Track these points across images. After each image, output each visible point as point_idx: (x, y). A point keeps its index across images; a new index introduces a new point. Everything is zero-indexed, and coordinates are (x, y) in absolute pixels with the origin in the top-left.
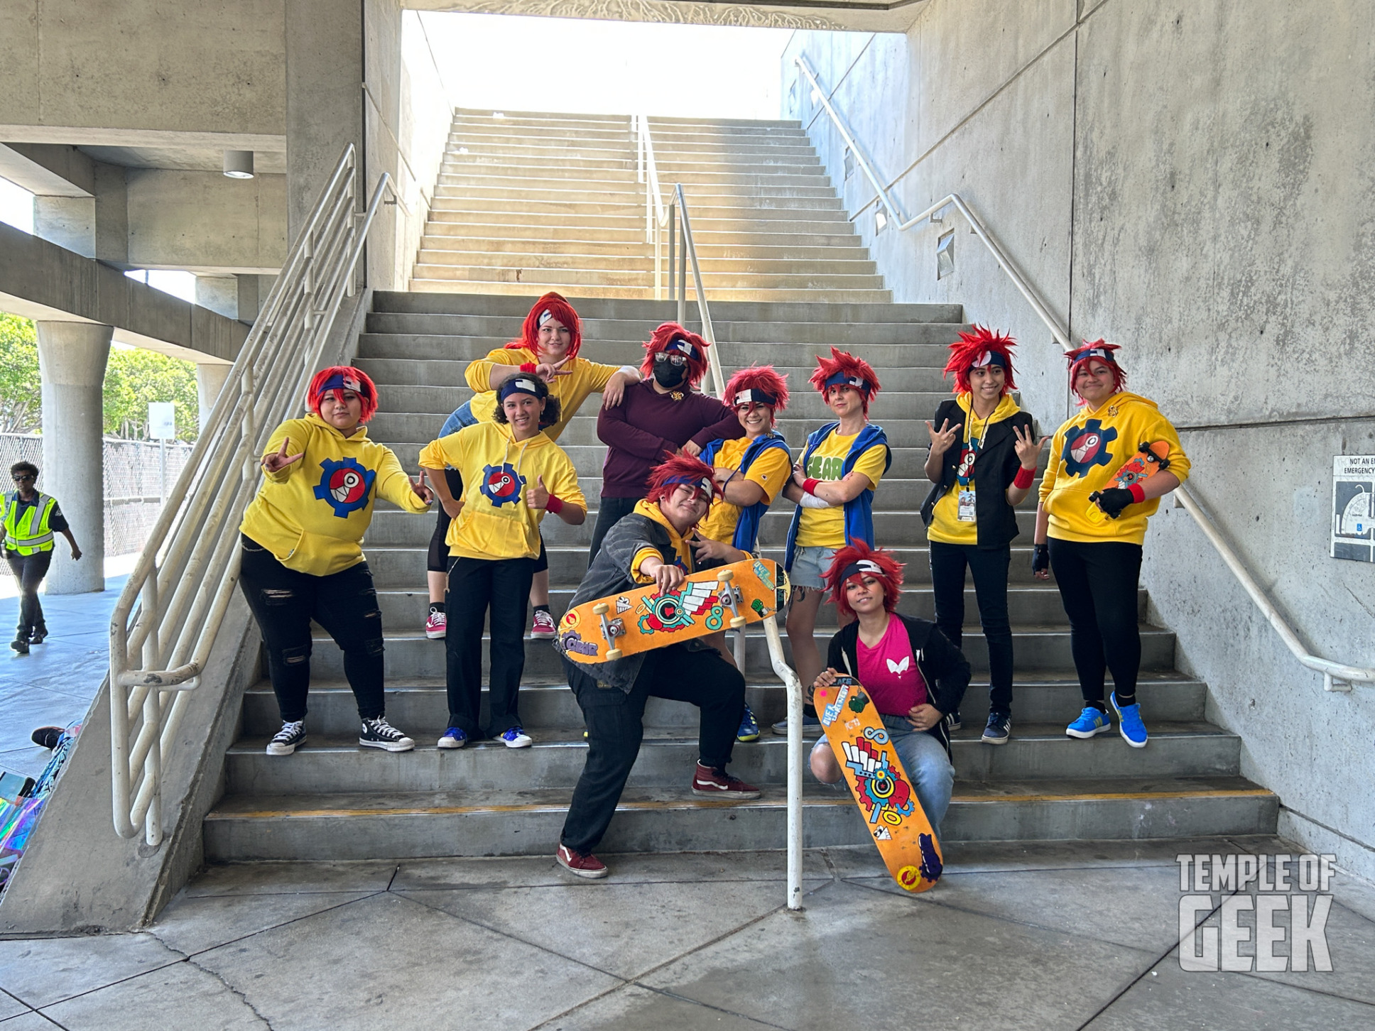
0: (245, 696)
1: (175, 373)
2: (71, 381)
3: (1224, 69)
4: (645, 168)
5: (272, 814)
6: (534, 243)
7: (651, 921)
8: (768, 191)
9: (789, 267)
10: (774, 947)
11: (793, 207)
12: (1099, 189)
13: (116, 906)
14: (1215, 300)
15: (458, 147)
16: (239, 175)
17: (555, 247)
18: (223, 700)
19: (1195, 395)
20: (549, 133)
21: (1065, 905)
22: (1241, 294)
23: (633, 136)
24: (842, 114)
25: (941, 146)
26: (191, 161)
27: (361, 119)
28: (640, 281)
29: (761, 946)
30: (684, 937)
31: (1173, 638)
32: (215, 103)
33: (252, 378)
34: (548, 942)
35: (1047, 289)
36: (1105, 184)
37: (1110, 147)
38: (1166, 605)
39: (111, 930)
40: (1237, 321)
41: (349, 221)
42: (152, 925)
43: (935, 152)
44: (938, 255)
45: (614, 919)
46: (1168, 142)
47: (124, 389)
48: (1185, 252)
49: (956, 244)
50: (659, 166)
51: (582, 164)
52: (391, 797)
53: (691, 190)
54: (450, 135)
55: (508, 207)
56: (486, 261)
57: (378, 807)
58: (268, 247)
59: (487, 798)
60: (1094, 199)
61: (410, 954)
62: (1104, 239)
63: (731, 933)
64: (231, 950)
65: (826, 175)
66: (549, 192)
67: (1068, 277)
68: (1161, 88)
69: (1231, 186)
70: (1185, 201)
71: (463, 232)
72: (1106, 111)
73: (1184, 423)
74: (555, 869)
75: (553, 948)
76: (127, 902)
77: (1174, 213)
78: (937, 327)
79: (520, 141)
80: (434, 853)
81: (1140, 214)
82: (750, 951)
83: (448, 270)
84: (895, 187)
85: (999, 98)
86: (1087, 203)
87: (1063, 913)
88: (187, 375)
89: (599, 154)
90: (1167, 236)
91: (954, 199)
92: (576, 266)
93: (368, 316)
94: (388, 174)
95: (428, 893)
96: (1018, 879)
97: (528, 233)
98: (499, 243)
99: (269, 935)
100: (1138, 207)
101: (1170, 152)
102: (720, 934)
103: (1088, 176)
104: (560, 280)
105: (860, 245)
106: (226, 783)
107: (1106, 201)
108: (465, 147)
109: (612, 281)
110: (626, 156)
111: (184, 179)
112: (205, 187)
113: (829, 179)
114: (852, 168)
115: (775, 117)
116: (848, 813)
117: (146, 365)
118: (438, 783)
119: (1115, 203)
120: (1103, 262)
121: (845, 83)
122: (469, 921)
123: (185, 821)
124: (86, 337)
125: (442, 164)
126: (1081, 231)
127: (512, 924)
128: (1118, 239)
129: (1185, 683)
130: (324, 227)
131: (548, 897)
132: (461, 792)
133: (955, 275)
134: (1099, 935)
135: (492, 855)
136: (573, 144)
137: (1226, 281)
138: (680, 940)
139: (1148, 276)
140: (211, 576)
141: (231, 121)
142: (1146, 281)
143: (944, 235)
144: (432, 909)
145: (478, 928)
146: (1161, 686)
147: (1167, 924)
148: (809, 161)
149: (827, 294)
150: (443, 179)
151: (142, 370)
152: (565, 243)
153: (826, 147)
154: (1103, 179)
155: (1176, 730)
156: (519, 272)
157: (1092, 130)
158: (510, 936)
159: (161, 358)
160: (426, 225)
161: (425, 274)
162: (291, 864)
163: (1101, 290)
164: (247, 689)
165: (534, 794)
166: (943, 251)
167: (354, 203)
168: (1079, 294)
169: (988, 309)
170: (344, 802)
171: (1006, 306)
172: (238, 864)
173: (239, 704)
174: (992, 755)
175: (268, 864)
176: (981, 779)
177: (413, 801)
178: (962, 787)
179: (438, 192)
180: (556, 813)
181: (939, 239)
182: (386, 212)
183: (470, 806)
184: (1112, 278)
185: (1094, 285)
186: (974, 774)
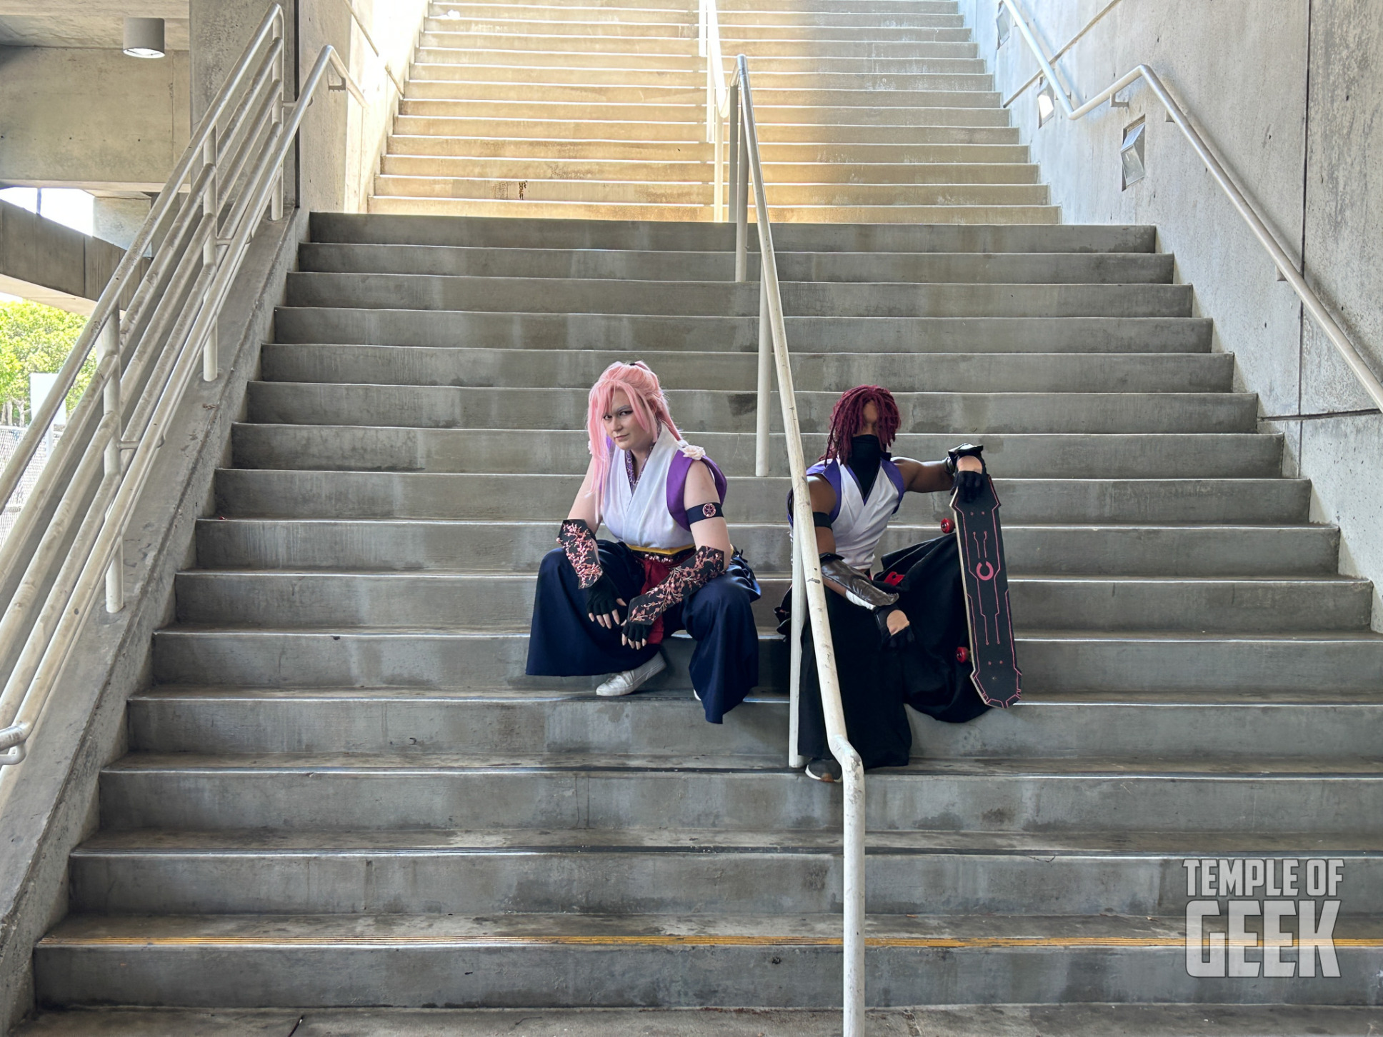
0: (101, 776)
4: (707, 35)
5: (130, 941)
6: (545, 144)
8: (886, 65)
9: (911, 174)
11: (921, 88)
12: (1345, 53)
15: (446, 9)
16: (145, 53)
17: (574, 149)
18: (67, 781)
26: (81, 36)
28: (694, 197)
35: (1272, 202)
36: (1352, 46)
41: (273, 109)
44: (1123, 154)
49: (1147, 138)
50: (723, 32)
51: (619, 30)
52: (298, 921)
53: (755, 66)
55: (512, 94)
56: (477, 170)
57: (277, 934)
59: (430, 926)
60: (1337, 68)
62: (1351, 127)
65: (971, 42)
66: (572, 72)
67: (1302, 184)
71: (447, 129)
74: (519, 1028)
78: (1116, 258)
80: (353, 1000)
83: (423, 183)
84: (1065, 57)
86: (1328, 75)
89: (645, 17)
91: (1144, 72)
92: (606, 175)
93: (301, 248)
94: (331, 48)
97: (539, 129)
98: (496, 144)
103: (1329, 34)
104: (581, 196)
105: (1017, 142)
106: (70, 897)
107: (1354, 71)
108: (456, 8)
109: (654, 197)
110: (683, 19)
111: (73, 60)
112: (101, 71)
113: (976, 47)
114: (1007, 30)
116: (944, 958)
118: (363, 903)
119: (1367, 74)
120: (1349, 160)
125: (422, 34)
126: (1319, 116)
128: (1370, 127)
130: (234, 122)
132: (395, 916)
133: (1147, 182)
135: (433, 1006)
143: (1132, 125)
148: (949, 21)
149: (964, 213)
150: (423, 55)
151: (31, 330)
152: (589, 144)
154: (1350, 39)
156: (523, 185)
160: (395, 120)
161: (391, 188)
162: (153, 1010)
163: (1347, 201)
164: (105, 767)
165: (495, 922)
166: (1130, 149)
167: (281, 89)
168: (1315, 208)
169: (1191, 233)
170: (230, 926)
171: (1216, 227)
172: (81, 1010)
173: (91, 786)
174: (1163, 878)
175: (121, 1010)
176: (1146, 914)
177: (327, 927)
178: (1116, 924)
179: (415, 73)
180: (524, 949)
181: (1125, 131)
182: (332, 101)
183: (404, 935)
184: (1364, 182)
185: (1337, 194)
186: (1136, 907)
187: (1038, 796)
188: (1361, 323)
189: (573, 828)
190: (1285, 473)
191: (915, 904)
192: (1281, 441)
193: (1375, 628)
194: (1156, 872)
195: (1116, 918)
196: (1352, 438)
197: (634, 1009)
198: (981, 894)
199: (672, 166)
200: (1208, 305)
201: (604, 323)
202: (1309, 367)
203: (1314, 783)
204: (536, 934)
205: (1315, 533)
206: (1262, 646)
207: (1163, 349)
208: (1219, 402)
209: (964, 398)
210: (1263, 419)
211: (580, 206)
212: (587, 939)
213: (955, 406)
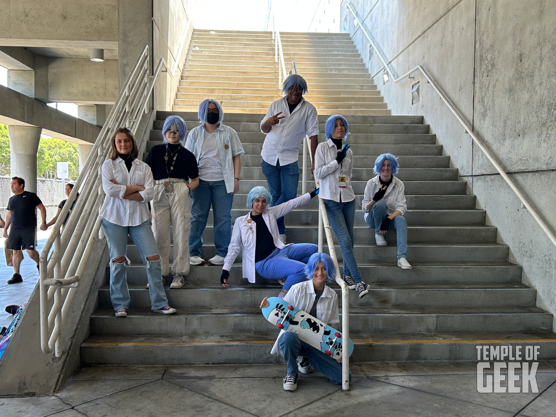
0: (99, 291)
1: (68, 149)
2: (23, 152)
3: (545, 6)
4: (278, 55)
5: (111, 344)
6: (228, 89)
7: (280, 394)
8: (334, 65)
9: (344, 99)
10: (336, 407)
11: (346, 72)
12: (487, 62)
13: (42, 384)
14: (540, 112)
15: (195, 47)
16: (98, 60)
17: (238, 91)
18: (89, 293)
19: (531, 156)
20: (235, 40)
21: (470, 390)
22: (553, 110)
23: (273, 41)
24: (368, 30)
25: (414, 43)
26: (76, 54)
27: (151, 34)
29: (330, 406)
30: (295, 402)
31: (521, 269)
32: (87, 27)
33: (103, 149)
34: (233, 403)
35: (463, 108)
36: (489, 60)
37: (492, 43)
38: (518, 253)
39: (40, 394)
40: (551, 122)
41: (146, 79)
42: (58, 392)
43: (411, 46)
44: (412, 93)
45: (264, 393)
46: (519, 40)
47: (46, 156)
48: (527, 91)
49: (420, 88)
50: (285, 54)
51: (250, 54)
52: (163, 336)
53: (299, 65)
54: (191, 41)
55: (217, 73)
57: (158, 341)
58: (110, 92)
59: (207, 338)
60: (484, 67)
61: (171, 407)
62: (489, 85)
63: (316, 400)
64: (92, 404)
65: (361, 57)
66: (235, 67)
67: (472, 103)
68: (516, 15)
69: (548, 60)
70: (526, 67)
71: (196, 85)
72: (490, 26)
73: (526, 169)
74: (236, 371)
75: (236, 405)
76: (47, 382)
77: (521, 73)
78: (411, 126)
79: (222, 44)
80: (183, 362)
81: (505, 73)
82: (325, 409)
83: (189, 101)
84: (392, 63)
85: (440, 21)
86: (481, 69)
87: (469, 394)
88: (74, 150)
89: (258, 49)
90: (518, 83)
91: (420, 67)
92: (248, 99)
93: (154, 122)
94: (163, 59)
95: (180, 380)
96: (448, 378)
97: (225, 85)
98: (212, 89)
99: (109, 398)
100: (505, 70)
101: (519, 44)
102: (311, 401)
103: (481, 56)
104: (240, 106)
105: (376, 89)
106: (90, 330)
107: (490, 68)
108: (198, 46)
110: (269, 50)
111: (73, 62)
112: (82, 65)
113: (362, 59)
114: (373, 54)
115: (338, 31)
116: (370, 347)
117: (56, 146)
118: (184, 331)
119: (494, 69)
120: (488, 95)
121: (369, 16)
122: (198, 393)
123: (72, 346)
124: (30, 132)
125: (187, 54)
126: (478, 82)
127: (217, 394)
128: (495, 85)
129: (527, 289)
130: (135, 82)
131: (233, 383)
132: (194, 335)
133: (420, 102)
134: (486, 404)
135: (208, 364)
136: (246, 45)
137: (546, 104)
138: (293, 403)
139: (509, 102)
140: (84, 237)
141: (94, 35)
142: (509, 104)
143: (415, 84)
144: (182, 387)
145: (202, 396)
146: (516, 290)
147: (518, 400)
148: (353, 51)
149: (361, 112)
150: (188, 61)
151: (54, 148)
152: (242, 89)
153: (360, 44)
154: (488, 58)
155: (522, 311)
157: (483, 35)
158: (216, 400)
159: (63, 143)
160: (180, 82)
161: (180, 103)
162: (119, 366)
163: (488, 108)
164: (100, 288)
165: (227, 337)
166: (414, 92)
167: (148, 72)
168: (477, 110)
169: (435, 118)
170: (142, 339)
171: (444, 116)
172: (95, 366)
173: (96, 294)
174: (437, 321)
175: (109, 366)
176: (432, 332)
177: (173, 339)
178: (423, 336)
179: (186, 67)
180: (237, 345)
181: (413, 86)
182: (162, 76)
183: (198, 341)
184: (493, 103)
185: (484, 106)
186: (428, 330)
187: (397, 295)
188: (493, 146)
189: (250, 307)
190: (468, 193)
191: (359, 330)
192: (466, 183)
193: (498, 242)
194: (435, 319)
195: (422, 334)
196: (490, 182)
197: (272, 364)
198: (380, 327)
199: (269, 96)
200: (441, 140)
201: (252, 146)
202: (475, 160)
203: (482, 291)
204: (240, 340)
205: (478, 212)
206: (464, 248)
207: (427, 154)
208: (446, 171)
209: (367, 170)
210: (460, 176)
211: (240, 109)
212: (257, 342)
213: (364, 172)
